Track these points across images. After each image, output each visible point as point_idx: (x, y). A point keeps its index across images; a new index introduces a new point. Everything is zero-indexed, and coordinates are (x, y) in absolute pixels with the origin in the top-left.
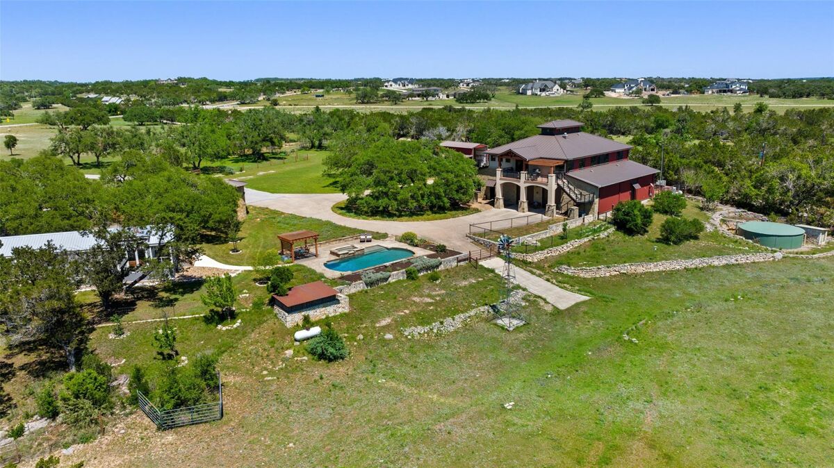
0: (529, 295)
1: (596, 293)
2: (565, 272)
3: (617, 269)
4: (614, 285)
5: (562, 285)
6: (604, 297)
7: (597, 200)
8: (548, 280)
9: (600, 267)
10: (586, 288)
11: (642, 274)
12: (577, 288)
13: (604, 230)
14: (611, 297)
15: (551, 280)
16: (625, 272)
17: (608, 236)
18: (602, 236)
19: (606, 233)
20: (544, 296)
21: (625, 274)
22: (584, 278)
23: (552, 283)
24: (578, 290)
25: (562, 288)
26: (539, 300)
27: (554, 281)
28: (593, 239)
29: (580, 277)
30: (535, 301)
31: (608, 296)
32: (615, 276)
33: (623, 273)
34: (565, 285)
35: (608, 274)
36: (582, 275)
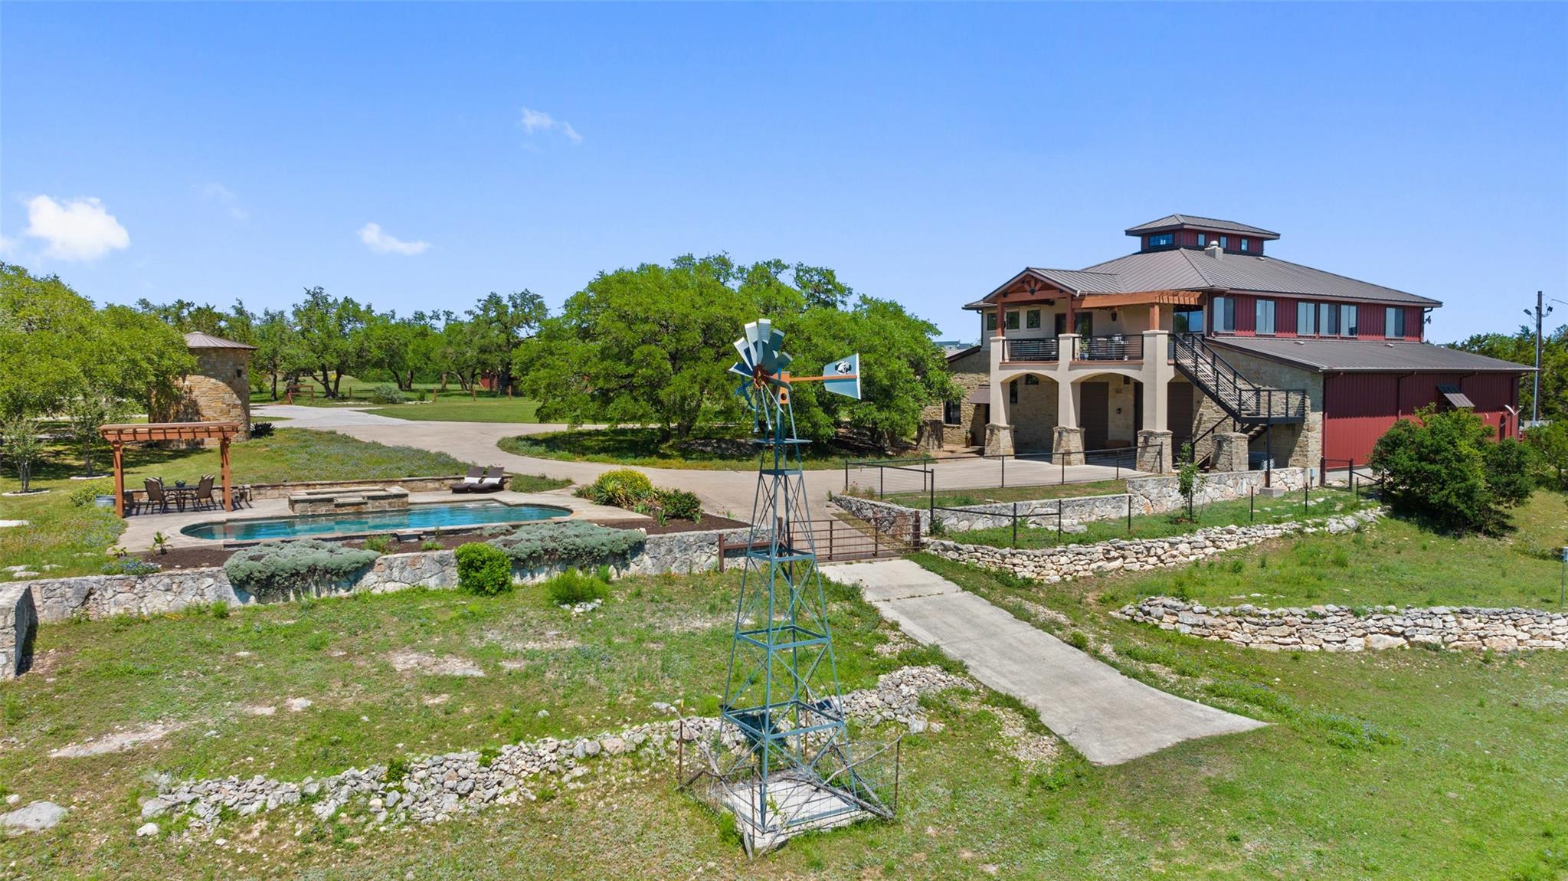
0: (965, 694)
1: (1295, 706)
2: (1167, 623)
3: (1397, 623)
4: (1382, 687)
5: (1141, 667)
6: (1333, 726)
7: (1315, 418)
8: (1079, 644)
9: (1320, 609)
10: (1246, 687)
11: (1511, 657)
12: (1205, 681)
13: (1342, 511)
14: (1369, 727)
15: (1092, 645)
16: (1435, 639)
17: (1358, 530)
18: (1333, 525)
19: (1350, 521)
20: (1031, 700)
21: (1436, 648)
22: (1248, 652)
23: (1096, 655)
24: (1211, 690)
25: (1135, 676)
26: (1003, 714)
27: (1107, 649)
28: (1300, 532)
29: (1229, 647)
30: (979, 718)
31: (1353, 722)
32: (1388, 653)
33: (1427, 646)
34: (1154, 668)
35: (1356, 644)
36: (1237, 637)
